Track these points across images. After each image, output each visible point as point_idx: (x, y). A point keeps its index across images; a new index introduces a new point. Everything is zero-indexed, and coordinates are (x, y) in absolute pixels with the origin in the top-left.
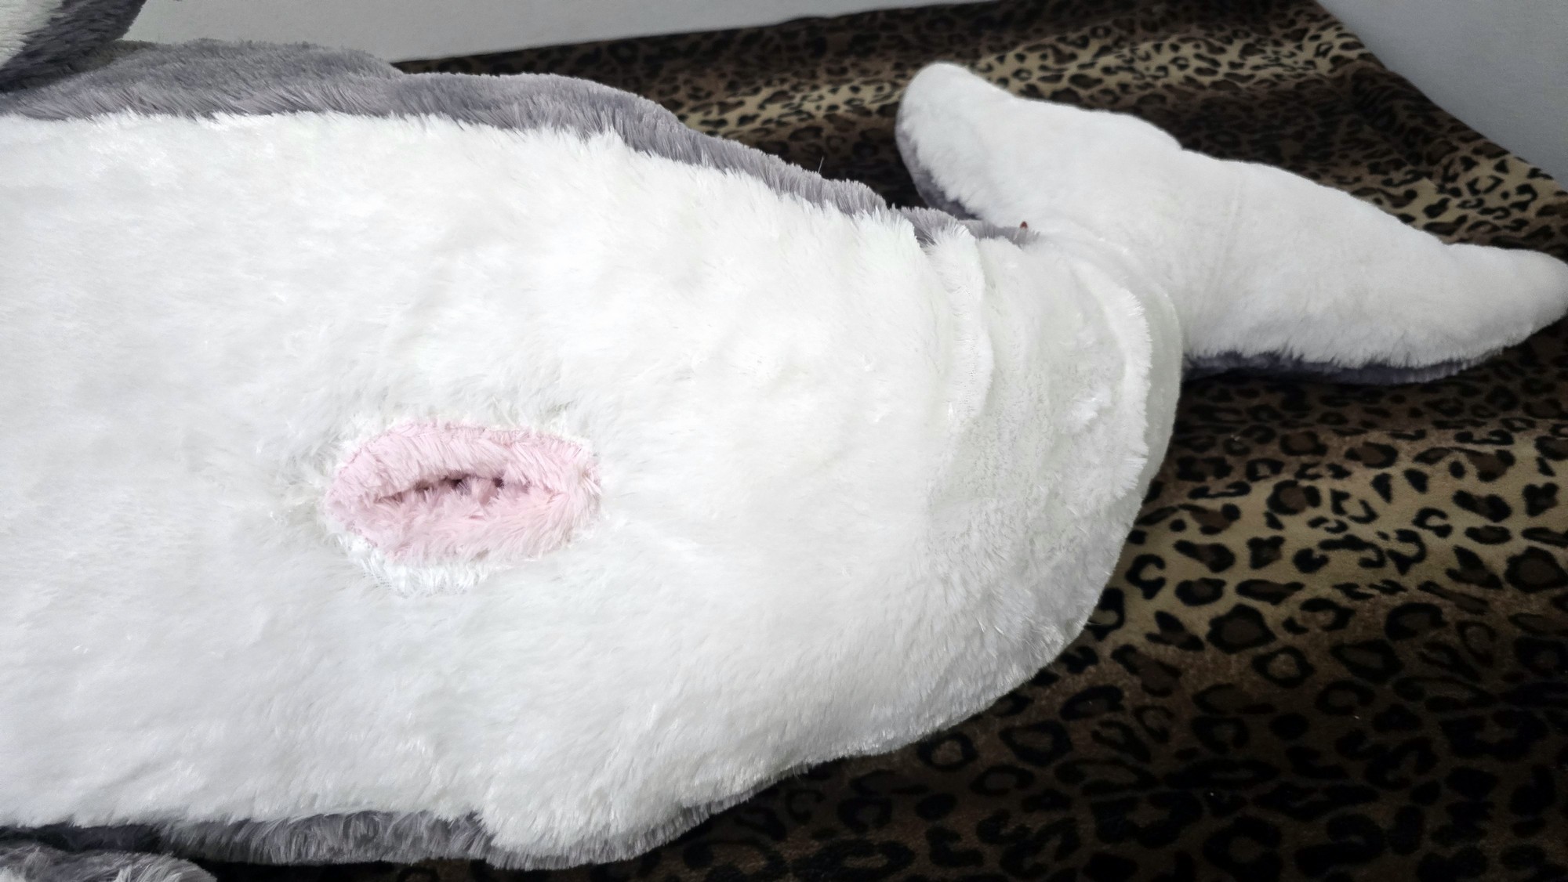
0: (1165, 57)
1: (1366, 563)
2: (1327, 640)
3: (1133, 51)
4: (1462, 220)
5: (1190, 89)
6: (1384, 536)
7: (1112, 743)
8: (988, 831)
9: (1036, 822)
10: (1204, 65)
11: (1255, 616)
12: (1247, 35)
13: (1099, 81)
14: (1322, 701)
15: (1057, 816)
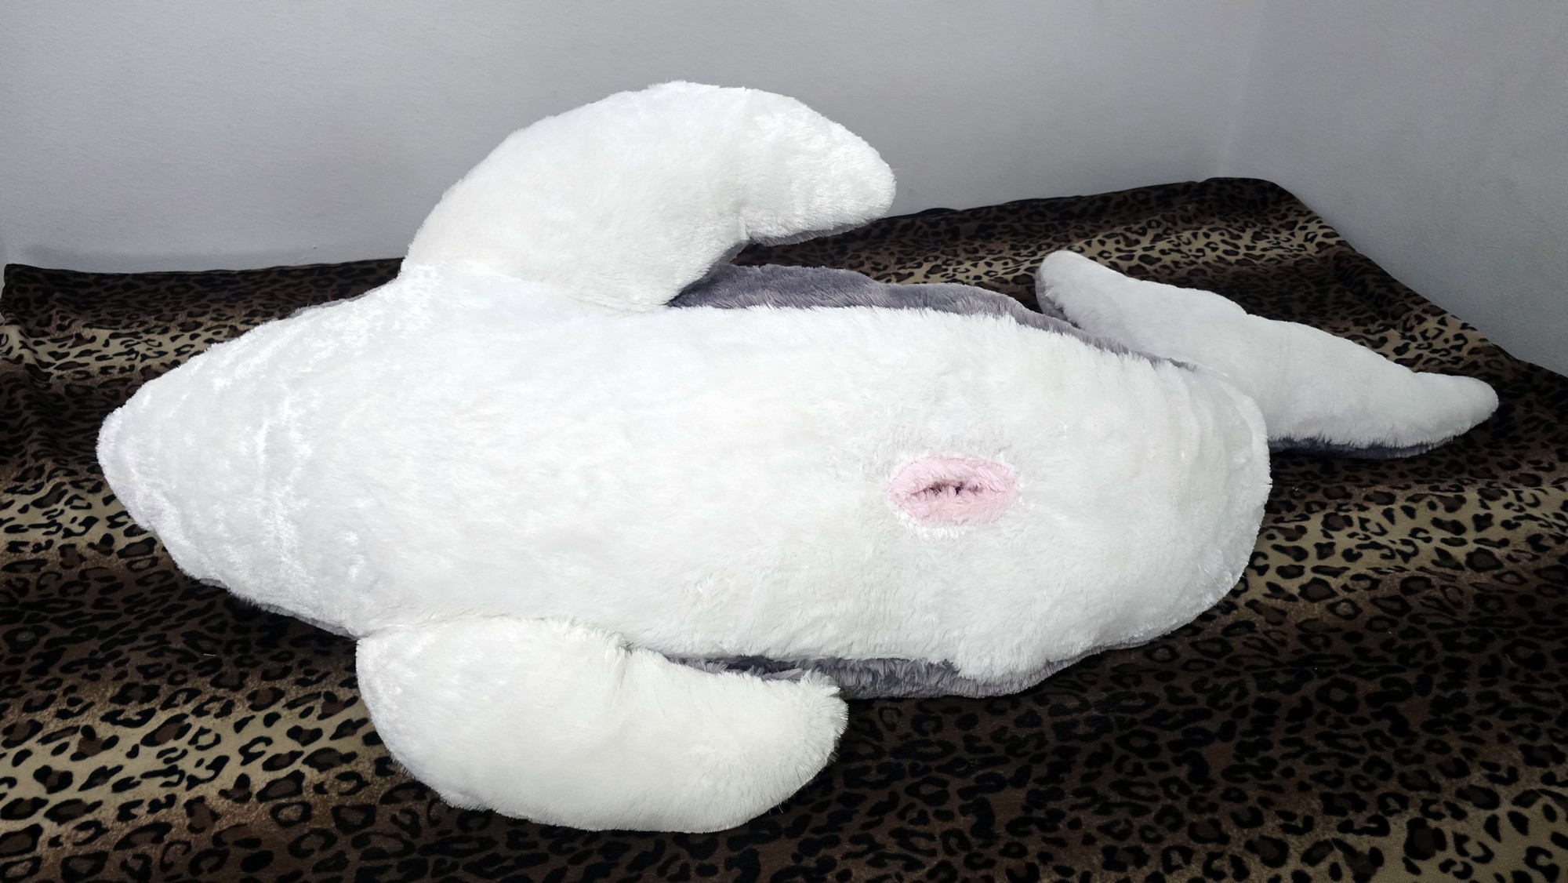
0: (1201, 242)
1: (1384, 557)
2: (1367, 596)
3: (1178, 238)
4: (1420, 357)
5: (1222, 265)
6: (1394, 542)
7: (1256, 647)
8: (1198, 687)
9: (1224, 682)
10: (1229, 248)
11: (1326, 584)
12: (1254, 226)
13: (1159, 260)
14: (1369, 625)
15: (1234, 679)
